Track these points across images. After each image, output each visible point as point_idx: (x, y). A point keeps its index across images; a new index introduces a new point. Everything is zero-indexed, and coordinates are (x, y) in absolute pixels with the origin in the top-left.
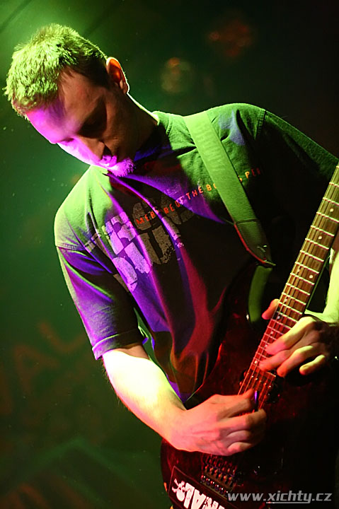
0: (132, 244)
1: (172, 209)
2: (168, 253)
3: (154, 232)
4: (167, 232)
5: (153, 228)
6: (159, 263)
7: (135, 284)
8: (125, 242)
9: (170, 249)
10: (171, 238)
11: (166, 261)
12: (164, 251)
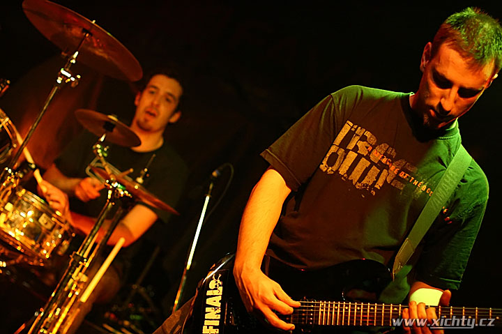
0: (357, 155)
1: (396, 172)
2: (364, 186)
3: (374, 167)
4: (377, 178)
5: (376, 165)
6: (354, 183)
7: (333, 173)
8: (356, 149)
9: (367, 185)
10: (375, 183)
11: (358, 187)
12: (364, 182)
